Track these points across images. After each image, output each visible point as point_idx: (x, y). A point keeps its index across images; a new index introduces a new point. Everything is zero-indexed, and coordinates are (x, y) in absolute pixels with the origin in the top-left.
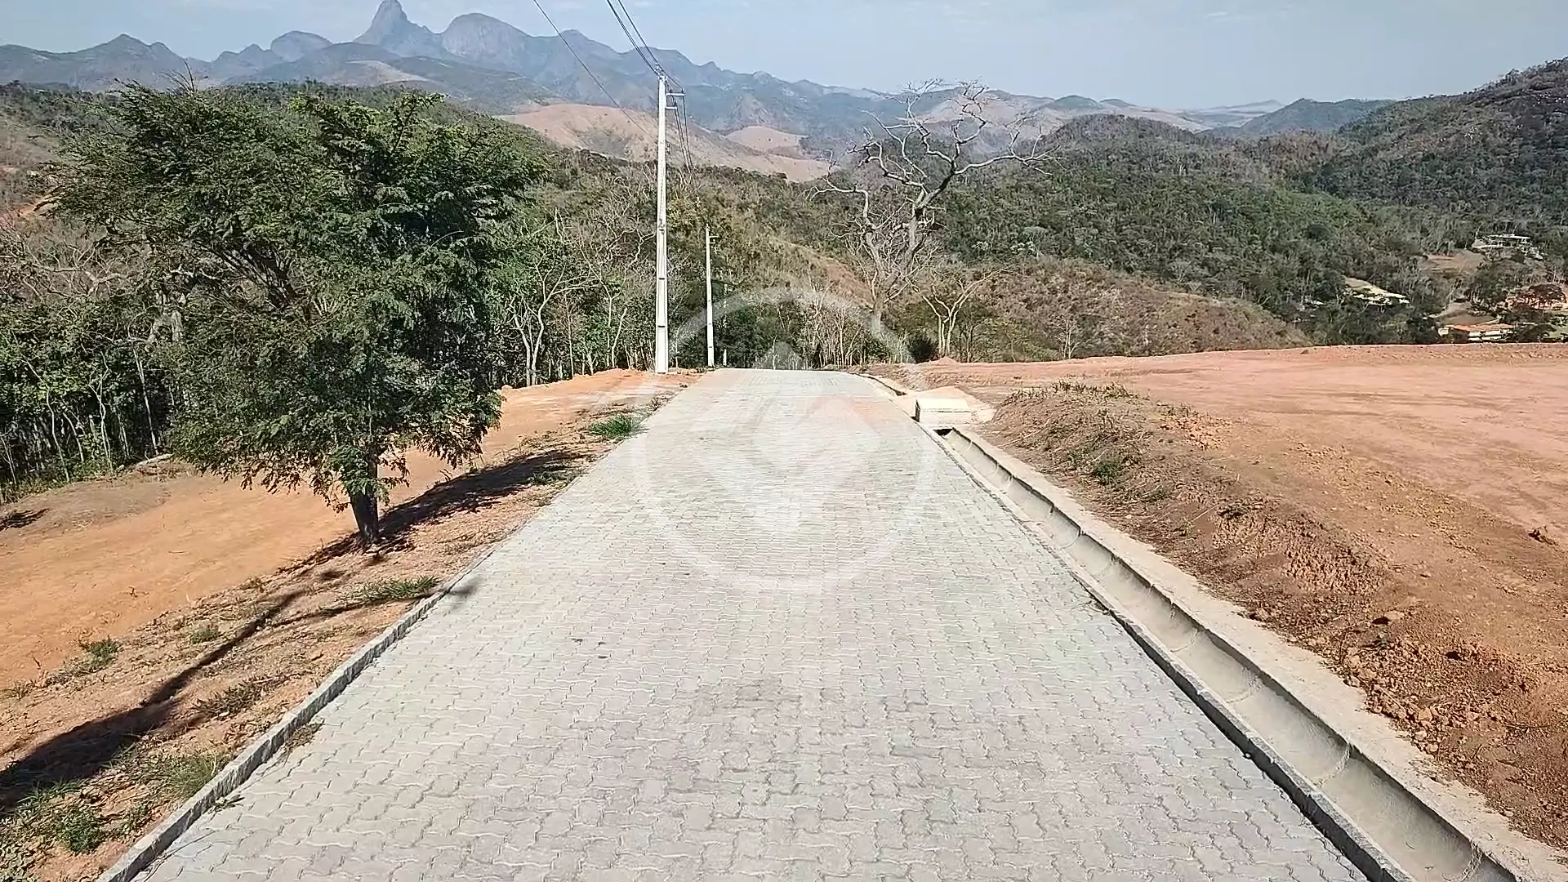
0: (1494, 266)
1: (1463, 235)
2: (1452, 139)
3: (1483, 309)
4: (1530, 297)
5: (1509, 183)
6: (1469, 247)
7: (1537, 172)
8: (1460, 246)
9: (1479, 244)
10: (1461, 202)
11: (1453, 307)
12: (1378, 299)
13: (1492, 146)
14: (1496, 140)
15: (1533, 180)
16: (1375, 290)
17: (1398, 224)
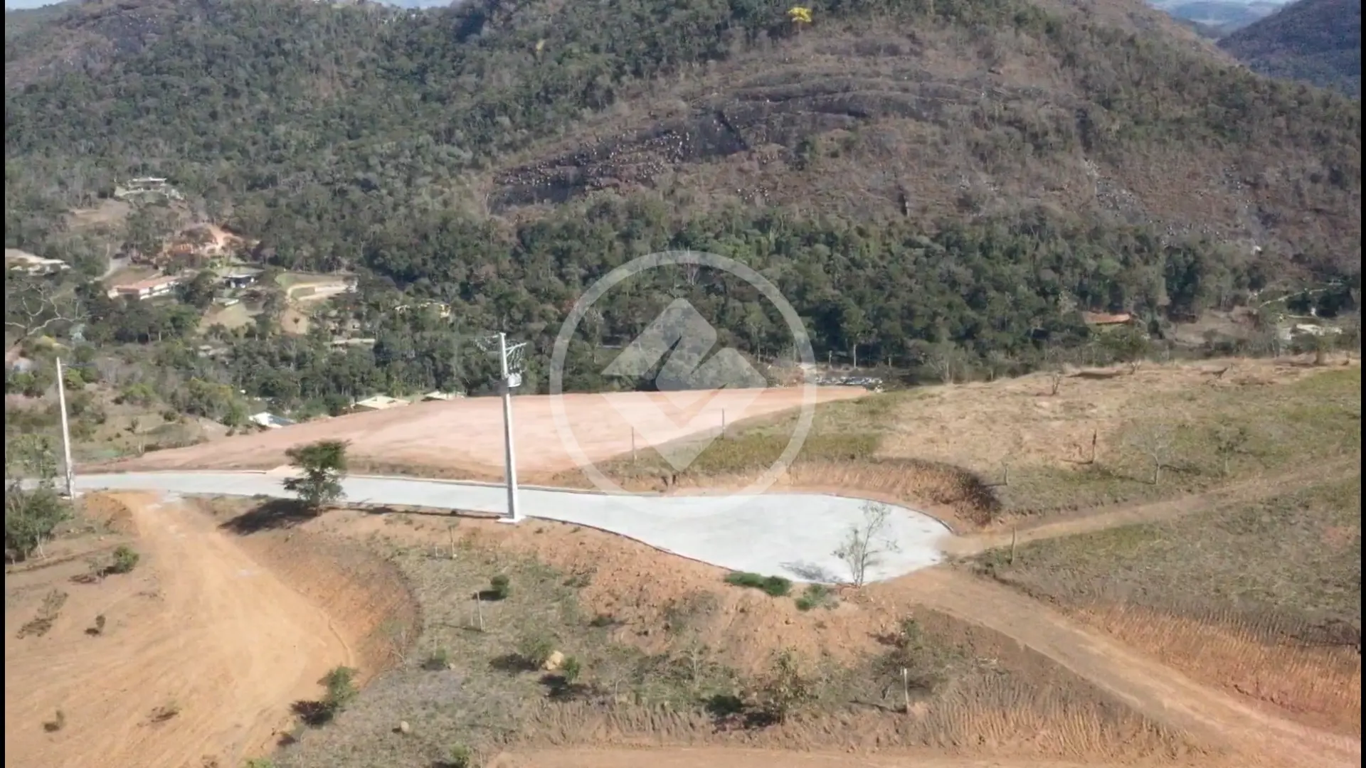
0: (143, 213)
1: (102, 184)
2: (51, 66)
3: (144, 262)
4: (183, 242)
5: (125, 116)
6: (112, 196)
7: (150, 102)
8: (103, 195)
9: (120, 192)
10: (83, 141)
11: (113, 266)
12: (38, 268)
13: (96, 74)
14: (98, 66)
15: (148, 111)
16: (33, 259)
17: (33, 179)
